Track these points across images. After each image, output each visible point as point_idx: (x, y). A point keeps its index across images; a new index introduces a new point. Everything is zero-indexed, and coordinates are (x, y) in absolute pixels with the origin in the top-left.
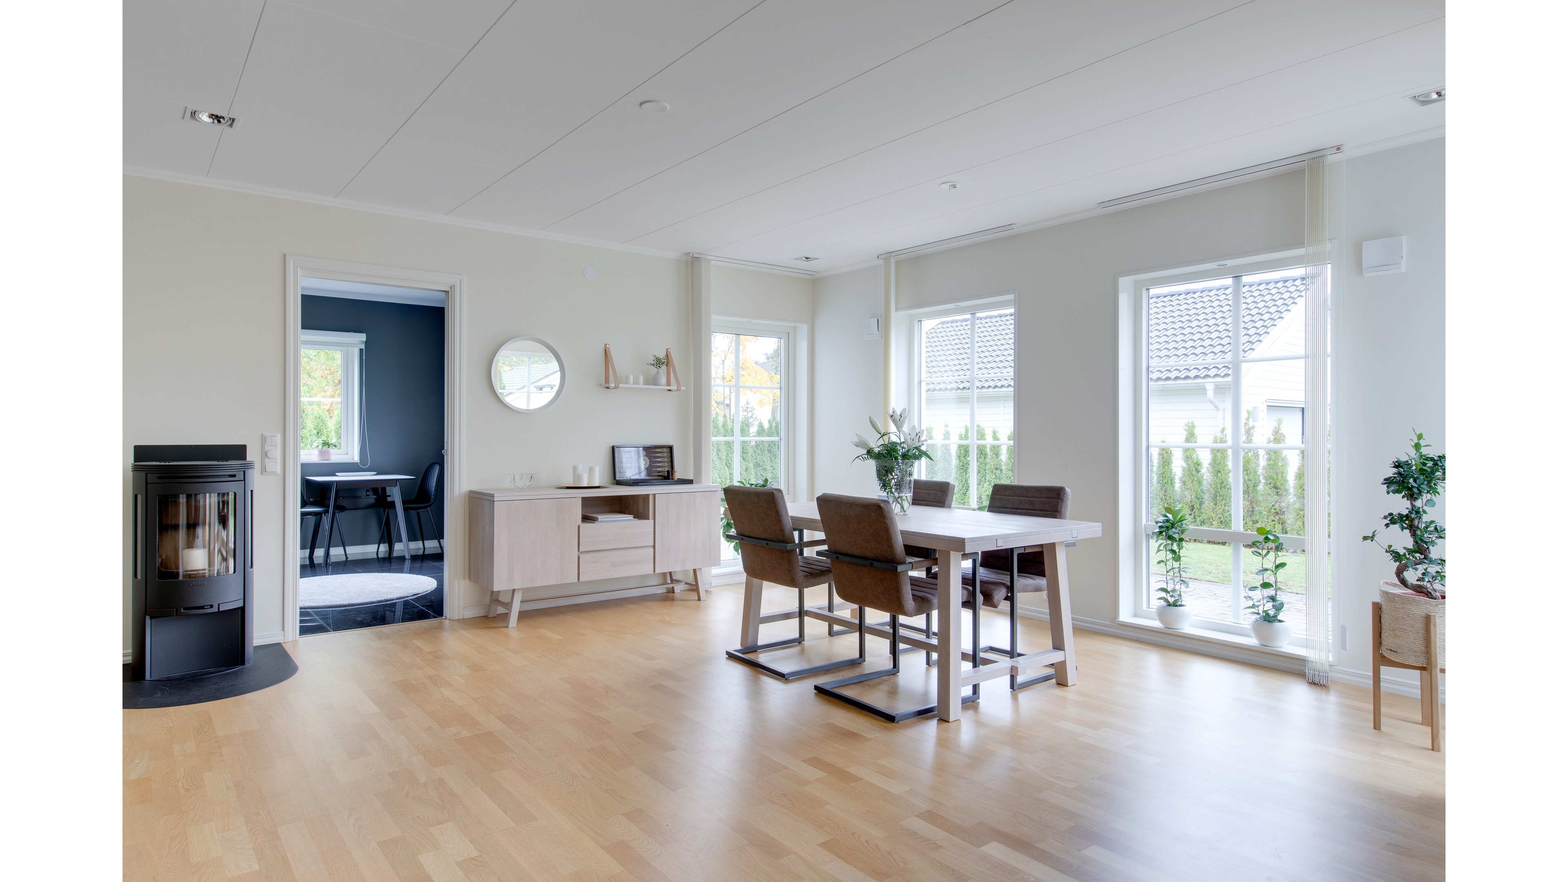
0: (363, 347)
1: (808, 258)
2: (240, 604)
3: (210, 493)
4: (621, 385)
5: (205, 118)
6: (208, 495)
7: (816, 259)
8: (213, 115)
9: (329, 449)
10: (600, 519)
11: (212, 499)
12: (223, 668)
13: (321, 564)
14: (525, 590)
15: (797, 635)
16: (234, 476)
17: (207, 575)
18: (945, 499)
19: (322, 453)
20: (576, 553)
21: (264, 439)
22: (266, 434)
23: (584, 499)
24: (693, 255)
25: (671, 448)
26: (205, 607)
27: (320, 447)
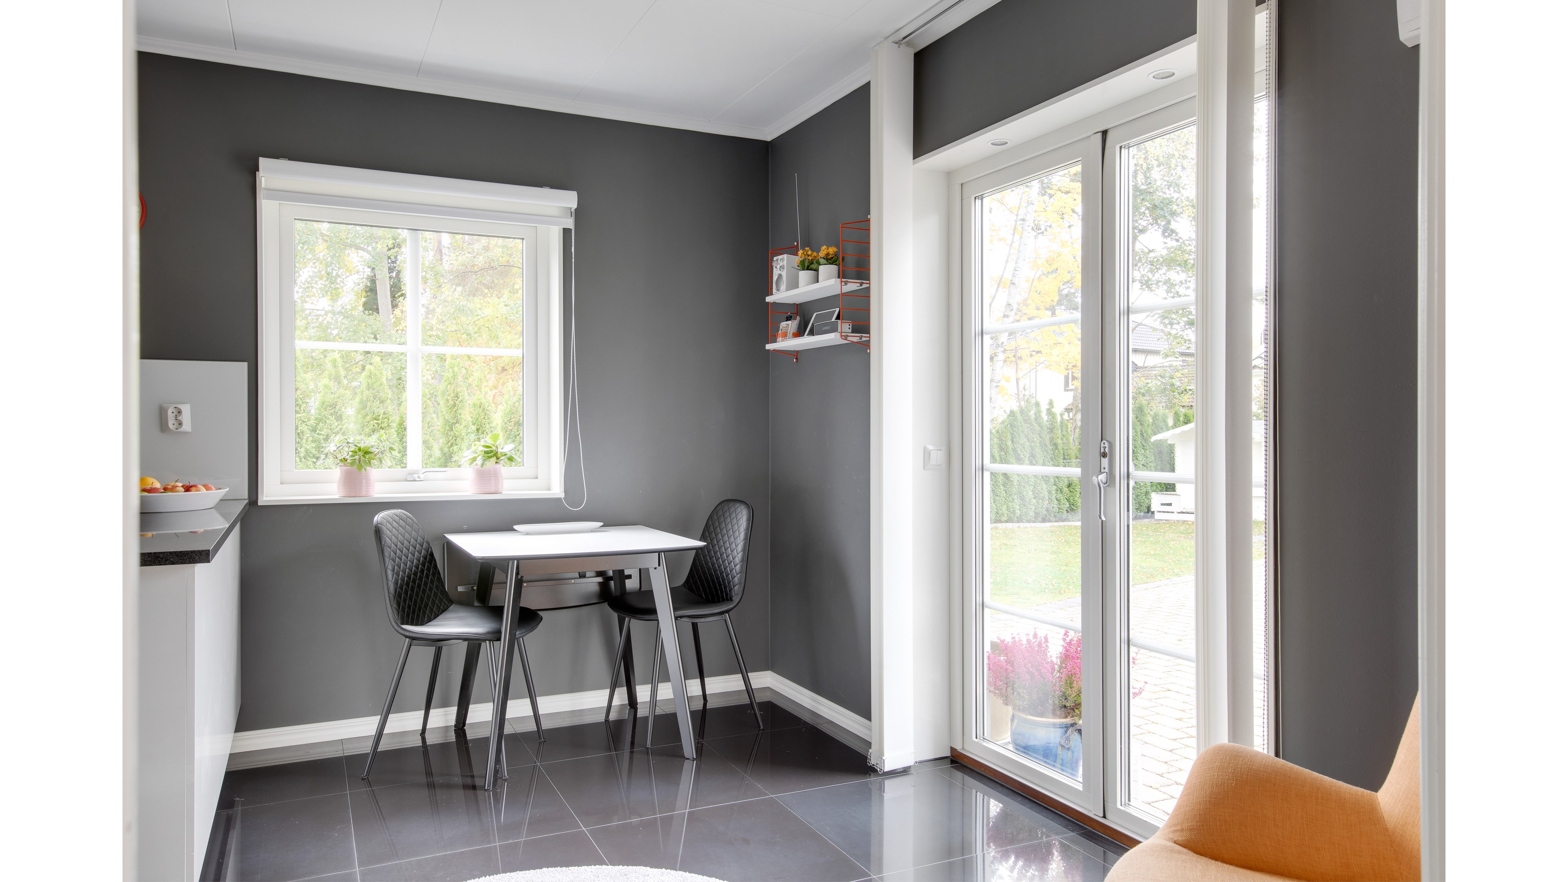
0: (570, 223)
9: (497, 466)
19: (483, 476)
27: (479, 461)
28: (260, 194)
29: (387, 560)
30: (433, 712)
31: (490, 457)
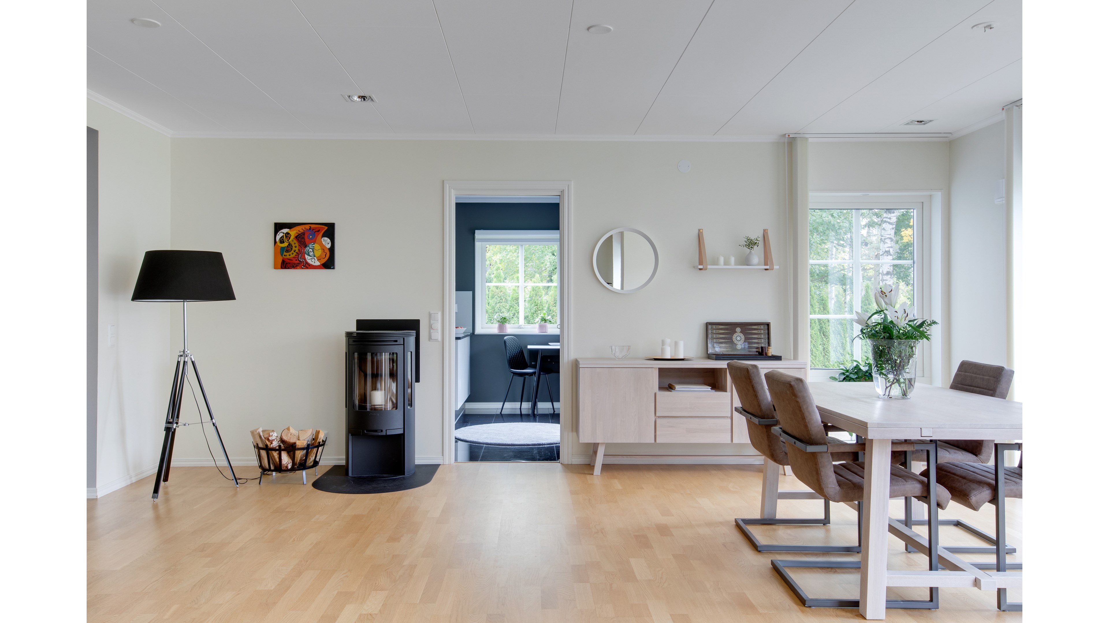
1: (921, 122)
2: (401, 432)
3: (385, 353)
4: (709, 267)
5: (356, 98)
6: (383, 353)
7: (930, 121)
8: (360, 96)
9: (546, 324)
10: (678, 388)
11: (386, 356)
12: (392, 475)
13: (530, 414)
14: (608, 445)
15: (822, 516)
16: (396, 341)
17: (383, 410)
18: (997, 387)
19: (541, 327)
20: (653, 418)
21: (430, 315)
22: (432, 312)
23: (661, 370)
24: (789, 136)
25: (768, 325)
26: (378, 431)
27: (539, 322)
28: (476, 240)
29: (507, 350)
30: (523, 403)
31: (543, 321)
